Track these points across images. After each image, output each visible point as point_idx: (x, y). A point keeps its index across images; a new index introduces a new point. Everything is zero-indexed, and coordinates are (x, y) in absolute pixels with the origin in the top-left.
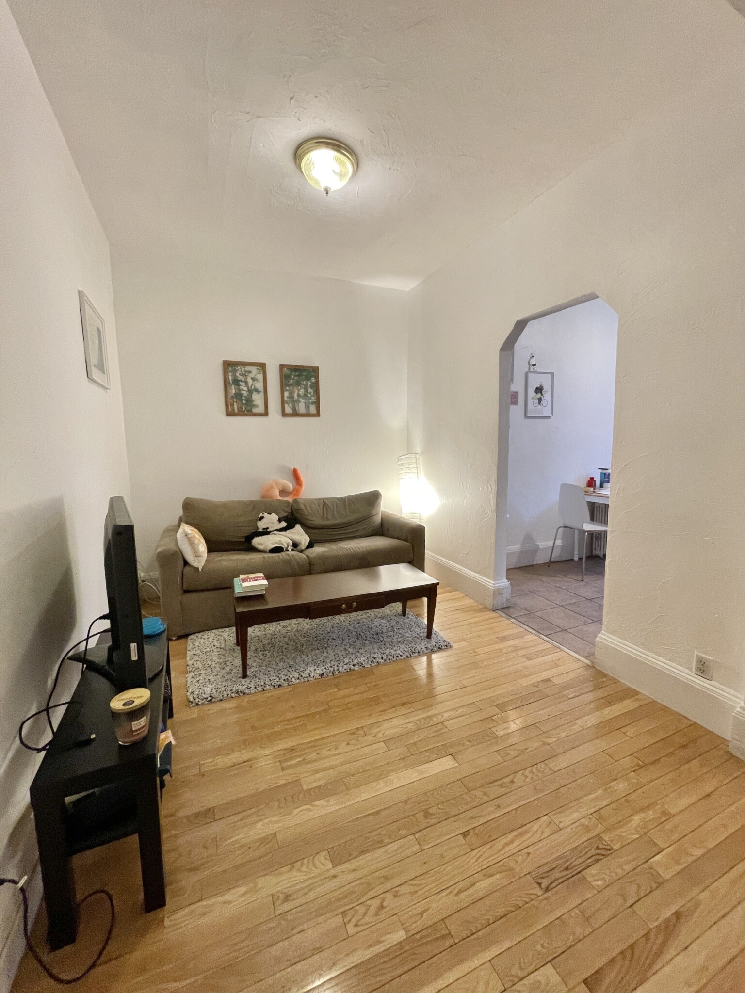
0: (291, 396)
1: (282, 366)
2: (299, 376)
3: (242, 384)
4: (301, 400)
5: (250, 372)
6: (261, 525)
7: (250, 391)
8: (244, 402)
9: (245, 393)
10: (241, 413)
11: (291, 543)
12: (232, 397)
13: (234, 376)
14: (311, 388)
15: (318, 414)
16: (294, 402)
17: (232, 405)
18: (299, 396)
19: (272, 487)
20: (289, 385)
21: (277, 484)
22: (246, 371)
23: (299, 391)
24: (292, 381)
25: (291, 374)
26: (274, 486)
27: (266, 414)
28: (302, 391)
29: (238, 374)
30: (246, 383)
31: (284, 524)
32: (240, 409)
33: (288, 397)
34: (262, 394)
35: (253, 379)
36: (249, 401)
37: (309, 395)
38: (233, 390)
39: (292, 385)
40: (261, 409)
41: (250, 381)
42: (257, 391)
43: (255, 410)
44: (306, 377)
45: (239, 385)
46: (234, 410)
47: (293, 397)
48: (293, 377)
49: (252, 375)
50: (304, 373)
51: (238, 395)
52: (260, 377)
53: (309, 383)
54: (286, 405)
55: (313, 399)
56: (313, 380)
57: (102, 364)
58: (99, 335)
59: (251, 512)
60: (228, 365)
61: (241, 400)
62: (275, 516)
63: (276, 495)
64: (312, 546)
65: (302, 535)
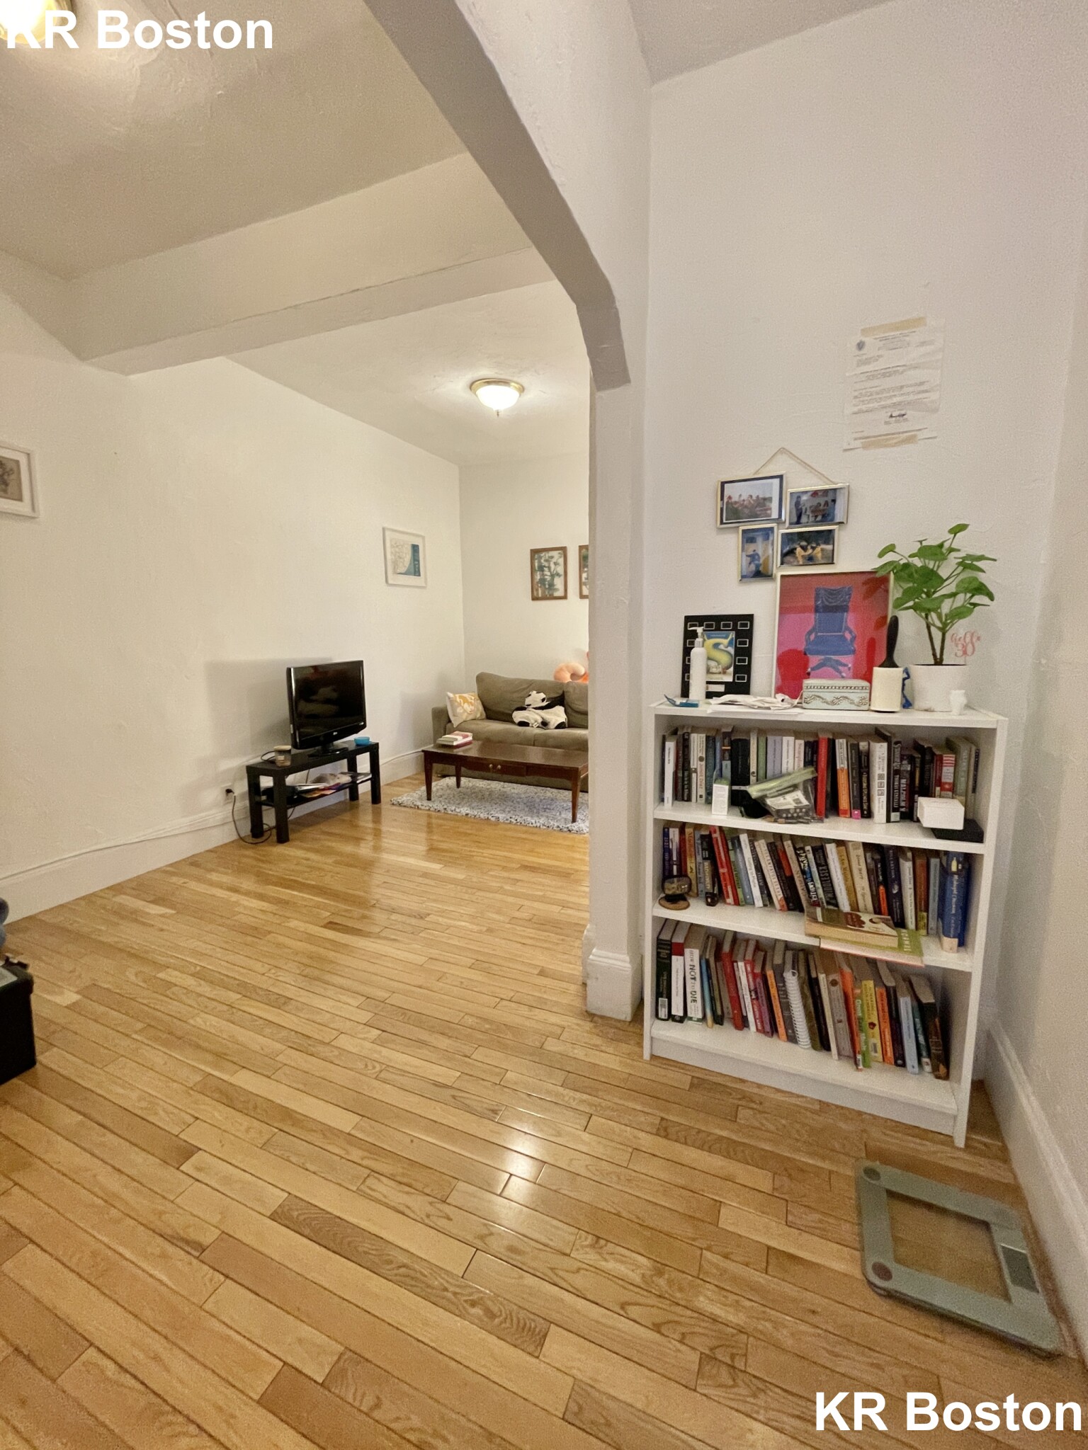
0: (589, 577)
1: (580, 548)
3: (546, 569)
5: (552, 557)
6: (528, 701)
7: (552, 576)
8: (547, 586)
9: (548, 578)
10: (544, 598)
11: (540, 720)
12: (538, 583)
13: (539, 562)
16: (591, 583)
17: (537, 590)
19: (561, 669)
20: (587, 567)
21: (567, 667)
22: (549, 557)
26: (564, 668)
27: (565, 597)
29: (542, 561)
30: (549, 568)
31: (545, 703)
32: (543, 592)
33: (586, 579)
34: (562, 578)
35: (556, 564)
36: (551, 585)
38: (538, 576)
40: (561, 593)
41: (552, 566)
42: (558, 575)
43: (556, 594)
45: (543, 571)
46: (538, 594)
49: (554, 560)
51: (542, 581)
52: (561, 561)
54: (584, 587)
57: (415, 570)
58: (415, 549)
59: (524, 689)
60: (535, 553)
61: (545, 585)
62: (542, 695)
63: (567, 678)
64: (564, 728)
65: (559, 716)
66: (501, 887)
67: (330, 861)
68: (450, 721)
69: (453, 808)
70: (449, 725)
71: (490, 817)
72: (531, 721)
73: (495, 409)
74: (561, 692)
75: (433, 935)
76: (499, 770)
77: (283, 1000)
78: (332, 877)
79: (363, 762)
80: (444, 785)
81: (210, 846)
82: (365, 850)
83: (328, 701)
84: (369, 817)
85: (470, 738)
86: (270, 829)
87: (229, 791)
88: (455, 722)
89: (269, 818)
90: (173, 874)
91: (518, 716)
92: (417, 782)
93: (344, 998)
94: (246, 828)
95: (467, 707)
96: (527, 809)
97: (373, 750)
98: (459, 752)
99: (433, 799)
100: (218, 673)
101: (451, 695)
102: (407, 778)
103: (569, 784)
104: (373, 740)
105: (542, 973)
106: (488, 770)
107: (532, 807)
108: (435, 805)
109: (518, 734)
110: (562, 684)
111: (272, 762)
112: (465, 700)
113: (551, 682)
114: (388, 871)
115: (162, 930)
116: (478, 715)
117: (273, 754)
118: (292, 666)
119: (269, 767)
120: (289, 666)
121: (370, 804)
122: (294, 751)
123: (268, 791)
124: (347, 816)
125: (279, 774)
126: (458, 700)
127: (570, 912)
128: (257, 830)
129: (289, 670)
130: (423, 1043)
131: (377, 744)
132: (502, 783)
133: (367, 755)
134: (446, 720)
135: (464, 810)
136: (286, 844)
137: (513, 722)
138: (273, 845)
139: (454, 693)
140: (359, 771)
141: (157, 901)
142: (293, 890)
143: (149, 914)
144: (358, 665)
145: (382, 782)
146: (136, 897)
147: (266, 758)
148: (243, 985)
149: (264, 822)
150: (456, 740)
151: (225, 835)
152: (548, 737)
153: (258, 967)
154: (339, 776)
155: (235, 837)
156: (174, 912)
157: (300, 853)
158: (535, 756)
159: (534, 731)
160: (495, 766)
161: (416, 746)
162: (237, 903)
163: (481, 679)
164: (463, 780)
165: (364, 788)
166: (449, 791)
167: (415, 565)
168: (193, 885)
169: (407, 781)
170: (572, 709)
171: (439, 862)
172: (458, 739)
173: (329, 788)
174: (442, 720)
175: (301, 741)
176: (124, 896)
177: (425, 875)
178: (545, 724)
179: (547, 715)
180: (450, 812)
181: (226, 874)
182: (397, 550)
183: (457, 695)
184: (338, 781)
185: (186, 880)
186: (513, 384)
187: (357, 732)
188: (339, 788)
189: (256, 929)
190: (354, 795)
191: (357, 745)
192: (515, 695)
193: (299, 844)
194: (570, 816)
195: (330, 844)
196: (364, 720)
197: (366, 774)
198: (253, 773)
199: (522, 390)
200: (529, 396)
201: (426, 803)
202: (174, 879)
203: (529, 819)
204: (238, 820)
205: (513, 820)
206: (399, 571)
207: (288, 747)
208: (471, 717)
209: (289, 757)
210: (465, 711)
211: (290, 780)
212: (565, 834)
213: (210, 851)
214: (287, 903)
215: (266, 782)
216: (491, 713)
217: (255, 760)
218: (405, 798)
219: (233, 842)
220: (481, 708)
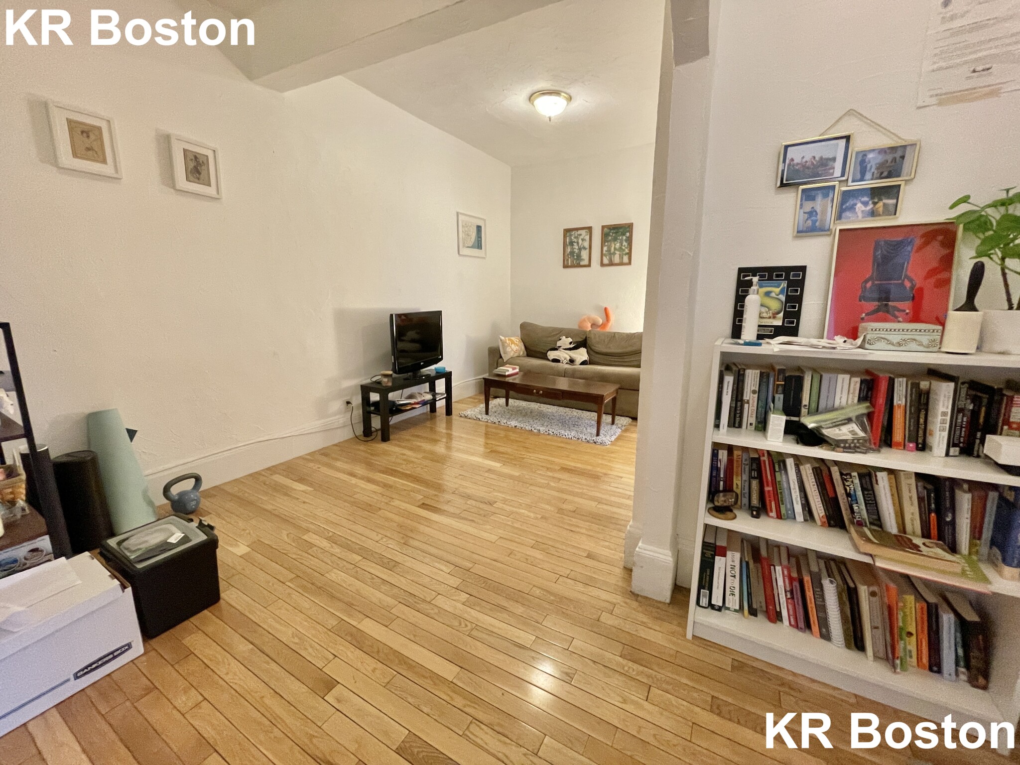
0: (609, 250)
1: (603, 227)
2: (616, 233)
3: (575, 244)
4: (616, 252)
5: (581, 235)
6: (559, 344)
7: (580, 249)
8: (575, 257)
9: (576, 251)
10: (573, 266)
11: (568, 358)
12: (568, 255)
13: (571, 239)
14: (626, 241)
15: (630, 263)
16: (611, 254)
17: (568, 260)
18: (615, 249)
19: (584, 320)
20: (608, 242)
21: (589, 319)
22: (578, 235)
23: (615, 245)
24: (610, 238)
25: (610, 232)
26: (586, 320)
27: (589, 265)
28: (618, 244)
29: (573, 238)
30: (578, 243)
31: (572, 346)
32: (572, 262)
33: (606, 251)
34: (588, 250)
35: (583, 240)
36: (579, 256)
37: (624, 248)
38: (569, 250)
39: (610, 241)
40: (586, 262)
41: (580, 241)
42: (585, 248)
43: (582, 263)
44: (622, 233)
45: (573, 245)
46: (568, 263)
47: (610, 251)
48: (611, 234)
49: (582, 237)
50: (621, 230)
51: (572, 253)
52: (587, 238)
53: (624, 238)
54: (604, 257)
55: (627, 251)
56: (628, 234)
57: (478, 245)
58: (479, 228)
59: (557, 334)
60: (567, 231)
61: (574, 256)
62: (570, 340)
63: (588, 327)
64: (587, 364)
65: (583, 355)
66: (548, 484)
67: (420, 456)
68: (501, 357)
69: (505, 422)
70: (501, 359)
71: (533, 429)
72: (562, 359)
73: (548, 116)
74: (584, 337)
75: (500, 518)
76: (540, 395)
77: (392, 564)
78: (422, 468)
79: (440, 385)
80: (497, 403)
81: (336, 442)
82: (440, 449)
83: (413, 341)
84: (444, 425)
85: (517, 370)
86: (377, 430)
87: (348, 403)
88: (505, 358)
89: (376, 422)
90: (311, 461)
91: (552, 355)
92: (476, 401)
93: (437, 565)
94: (360, 430)
95: (514, 347)
96: (560, 425)
97: (448, 376)
98: (510, 380)
99: (490, 414)
100: (342, 317)
101: (503, 338)
102: (469, 398)
103: (595, 407)
104: (448, 370)
105: (590, 556)
106: (532, 394)
107: (564, 423)
108: (492, 418)
109: (552, 368)
110: (585, 332)
111: (379, 383)
112: (513, 342)
113: (575, 330)
114: (462, 466)
115: (304, 502)
116: (522, 353)
117: (380, 377)
118: (394, 313)
119: (378, 386)
120: (392, 313)
121: (445, 415)
122: (394, 375)
123: (376, 404)
124: (428, 424)
125: (384, 391)
126: (508, 342)
127: (605, 507)
128: (368, 432)
129: (392, 315)
130: (504, 609)
131: (451, 372)
132: (539, 404)
133: (443, 380)
134: (499, 356)
135: (513, 423)
136: (388, 442)
137: (548, 360)
138: (377, 443)
139: (505, 337)
140: (437, 392)
141: (301, 480)
142: (395, 477)
143: (295, 490)
144: (440, 313)
145: (454, 400)
146: (287, 476)
147: (374, 379)
148: (363, 548)
149: (373, 425)
150: (508, 371)
151: (346, 434)
152: (574, 371)
153: (373, 535)
154: (424, 394)
155: (351, 435)
156: (312, 489)
157: (397, 449)
158: (563, 384)
159: (564, 366)
160: (538, 392)
161: (476, 375)
162: (356, 486)
163: (523, 326)
164: (510, 401)
165: (441, 404)
166: (500, 408)
167: (478, 241)
168: (324, 470)
169: (469, 399)
170: (593, 351)
171: (499, 461)
172: (509, 370)
173: (418, 403)
174: (495, 356)
175: (399, 369)
176: (277, 475)
177: (489, 471)
178: (572, 361)
179: (575, 354)
180: (503, 424)
181: (346, 462)
182: (466, 229)
183: (507, 338)
184: (423, 398)
185: (320, 466)
186: (563, 94)
187: (436, 363)
188: (424, 403)
189: (370, 505)
190: (433, 409)
191: (437, 372)
192: (550, 339)
193: (398, 443)
194: (594, 431)
195: (419, 444)
196: (442, 354)
197: (442, 394)
198: (365, 390)
199: (570, 99)
200: (575, 104)
201: (485, 416)
202: (311, 465)
203: (563, 432)
204: (355, 424)
205: (550, 432)
206: (467, 245)
207: (391, 372)
208: (516, 355)
209: (390, 379)
210: (512, 350)
211: (392, 396)
212: (591, 445)
213: (335, 445)
214: (391, 487)
215: (375, 397)
216: (531, 352)
217: (366, 381)
218: (469, 412)
219: (351, 439)
220: (523, 348)
